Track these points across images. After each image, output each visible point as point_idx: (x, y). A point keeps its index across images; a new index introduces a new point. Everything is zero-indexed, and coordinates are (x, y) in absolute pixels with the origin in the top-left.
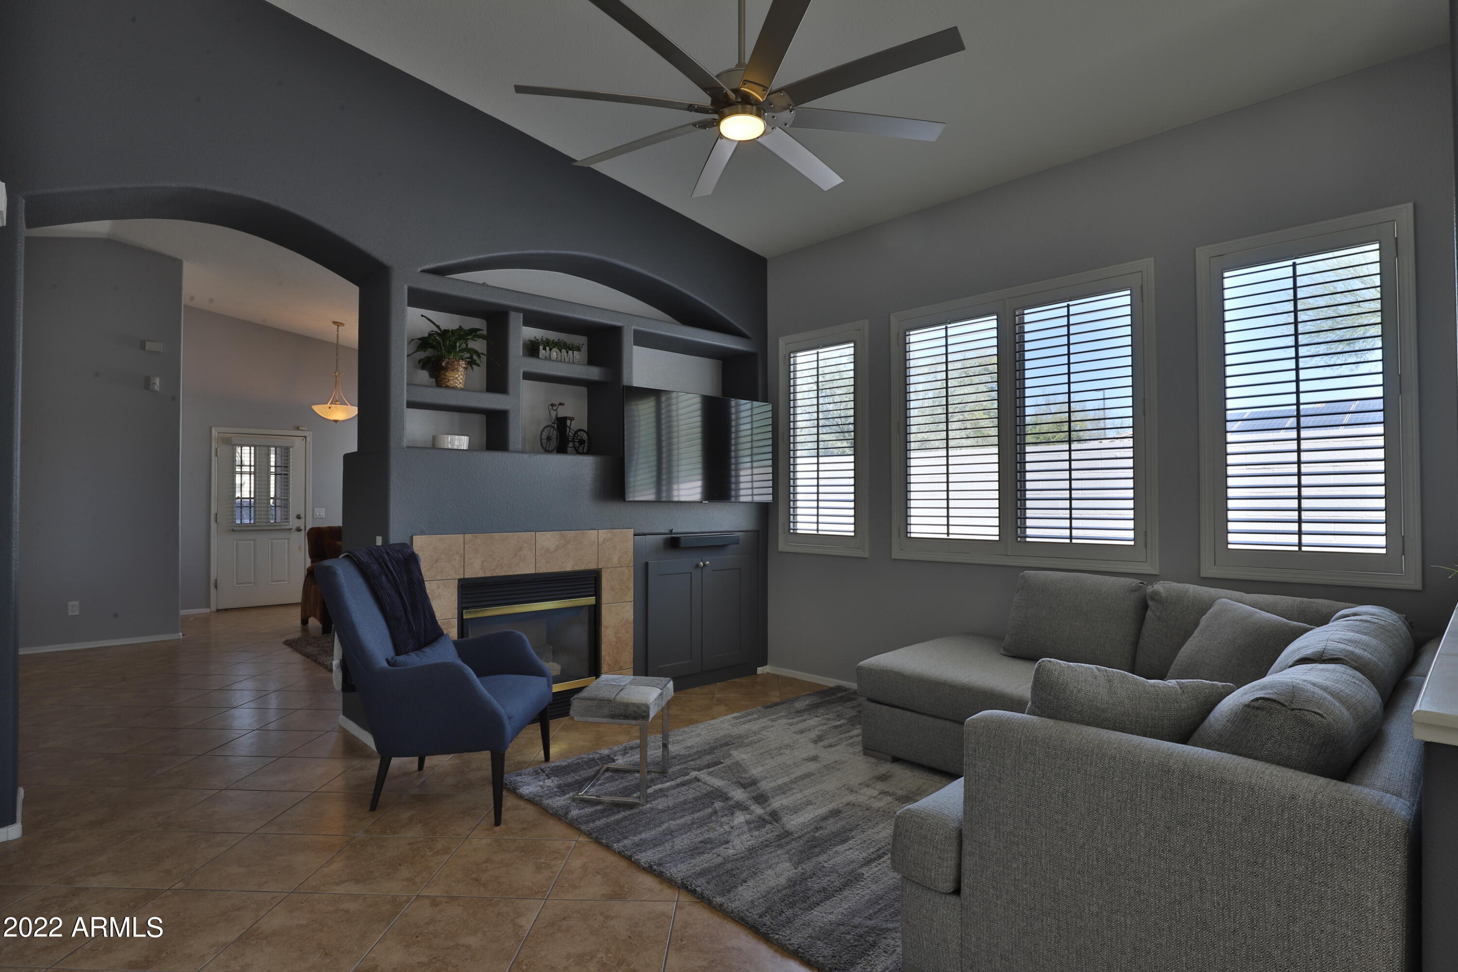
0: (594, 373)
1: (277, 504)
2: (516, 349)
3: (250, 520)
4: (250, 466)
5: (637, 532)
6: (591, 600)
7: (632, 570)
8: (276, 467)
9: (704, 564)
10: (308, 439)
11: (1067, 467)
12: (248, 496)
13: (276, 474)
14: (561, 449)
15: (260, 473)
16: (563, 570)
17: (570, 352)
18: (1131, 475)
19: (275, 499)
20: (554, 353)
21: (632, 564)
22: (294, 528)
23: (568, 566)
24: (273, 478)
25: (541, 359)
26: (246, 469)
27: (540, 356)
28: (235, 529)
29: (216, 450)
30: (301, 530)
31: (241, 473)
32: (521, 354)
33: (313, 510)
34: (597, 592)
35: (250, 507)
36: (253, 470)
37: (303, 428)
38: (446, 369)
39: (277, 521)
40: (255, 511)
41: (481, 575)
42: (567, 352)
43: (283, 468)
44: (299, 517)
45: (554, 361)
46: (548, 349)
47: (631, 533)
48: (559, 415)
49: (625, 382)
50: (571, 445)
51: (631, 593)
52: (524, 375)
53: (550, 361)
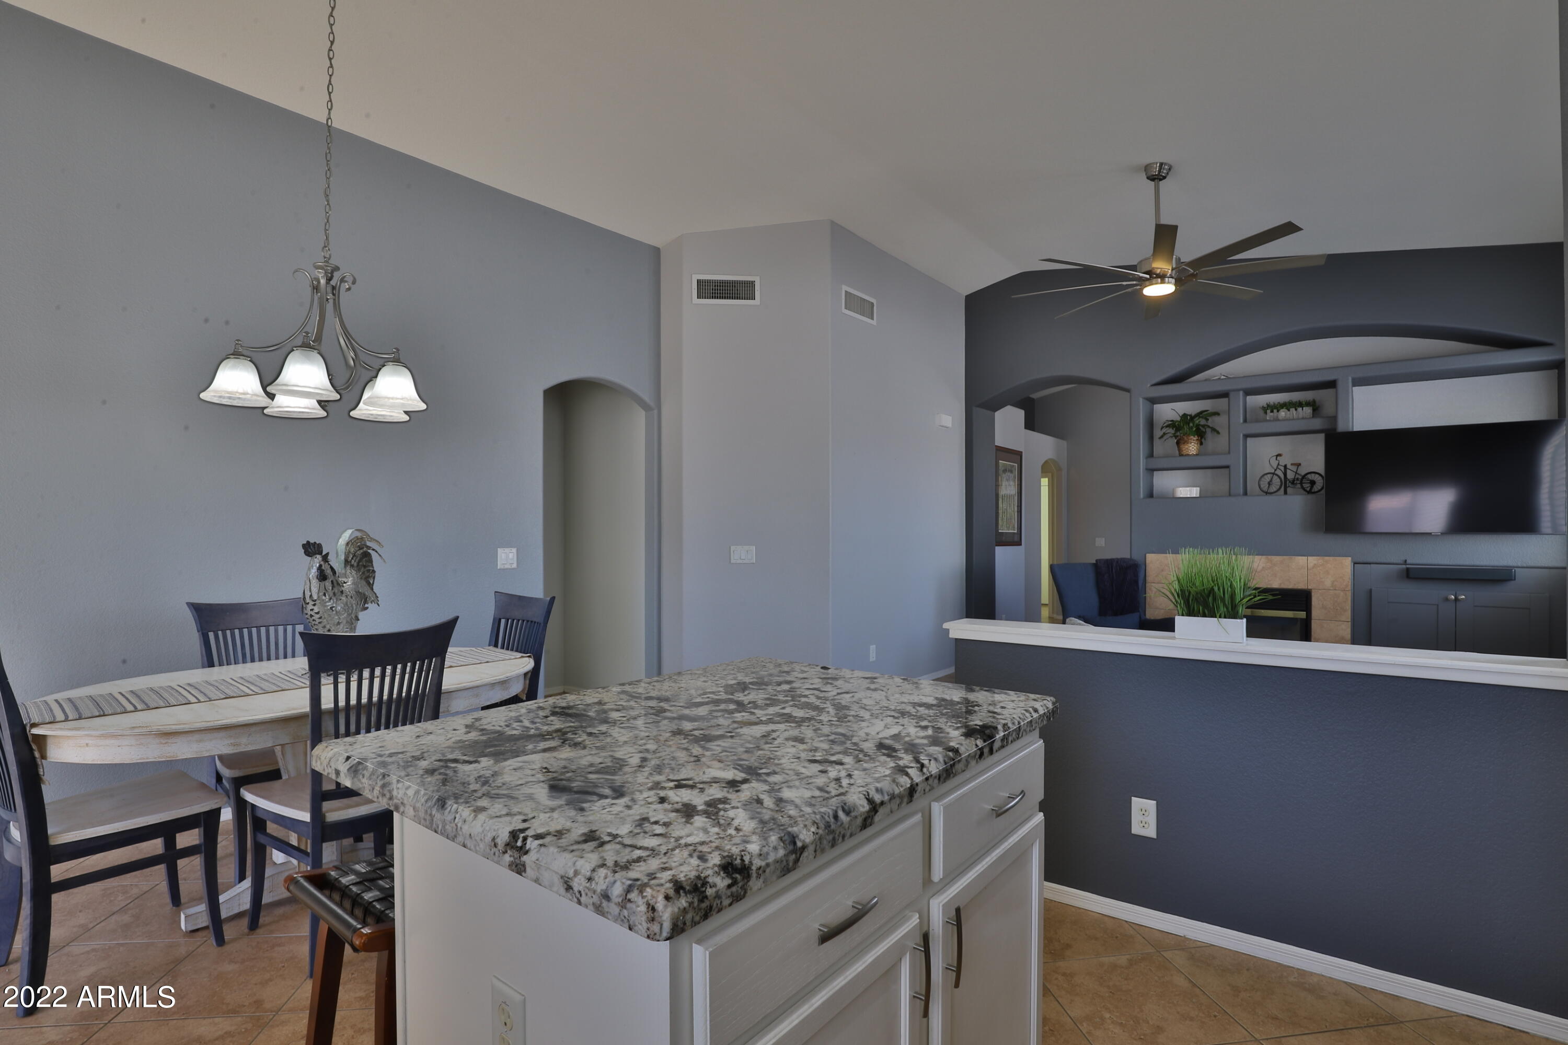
0: (1316, 424)
2: (1236, 418)
5: (1359, 560)
14: (1285, 491)
16: (1269, 587)
17: (1300, 409)
20: (1282, 414)
21: (1350, 588)
25: (1270, 421)
27: (1267, 418)
32: (1242, 421)
42: (1296, 410)
45: (1282, 420)
46: (1275, 411)
47: (1348, 562)
48: (1282, 463)
49: (1341, 427)
50: (1299, 486)
51: (1348, 615)
52: (1246, 436)
53: (1278, 420)
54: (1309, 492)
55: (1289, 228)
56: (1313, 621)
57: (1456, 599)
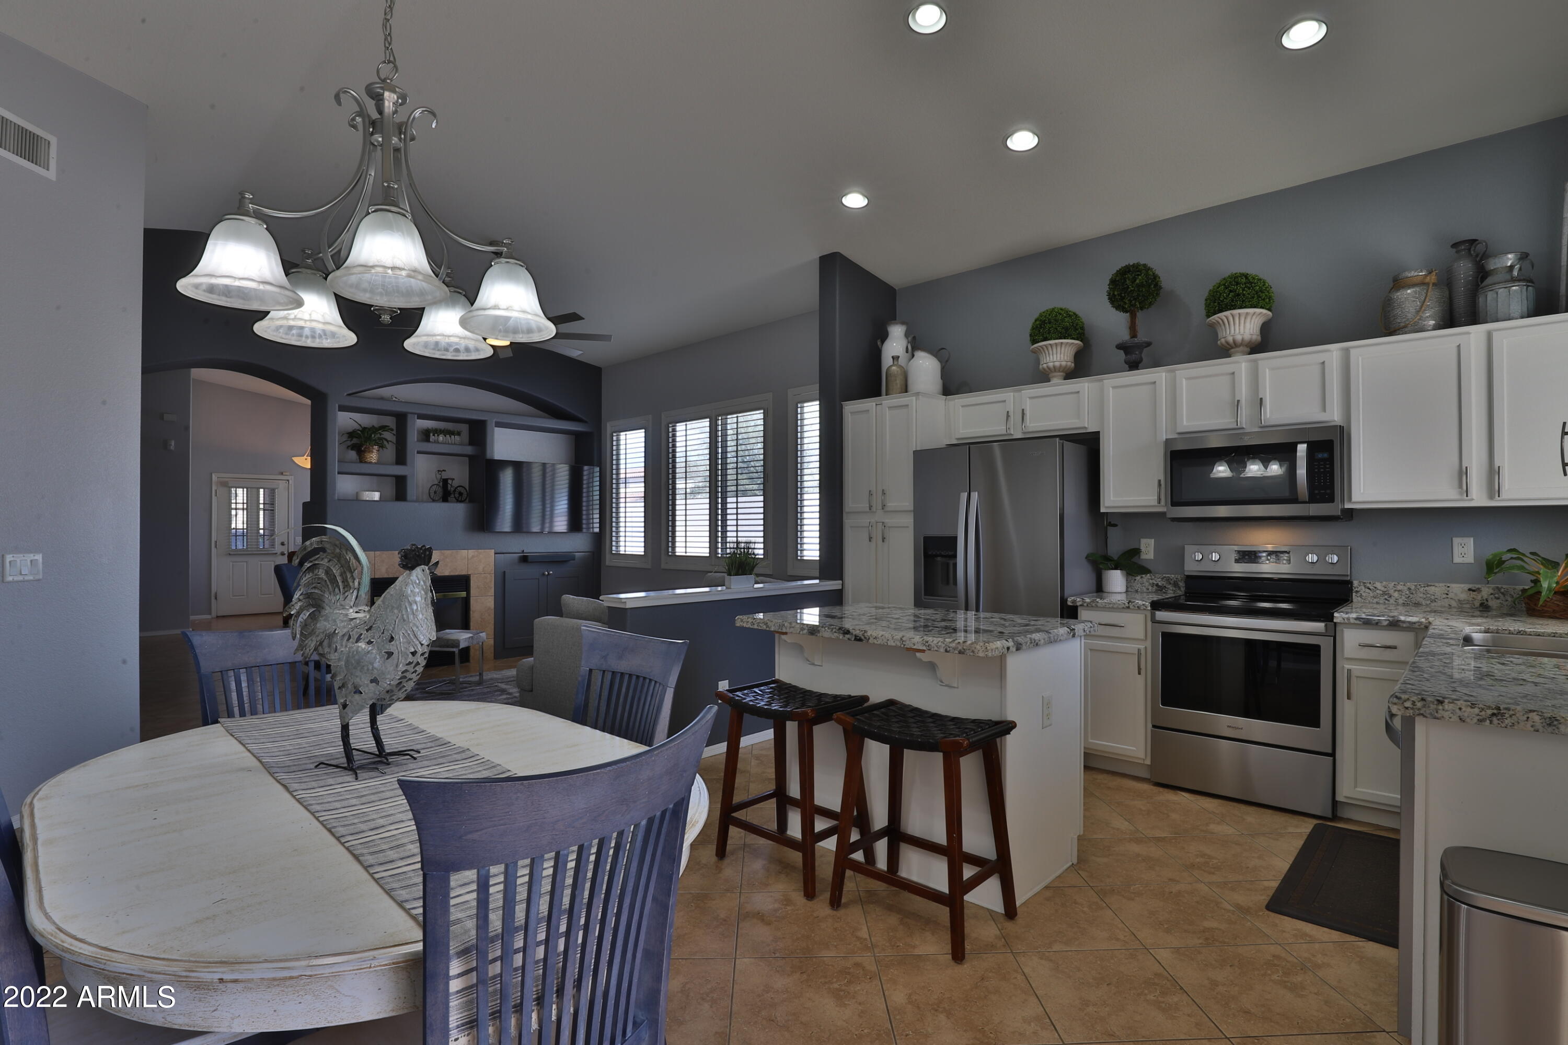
0: (469, 450)
1: (266, 534)
2: (413, 437)
3: (243, 546)
4: (243, 503)
5: (497, 551)
6: (464, 594)
7: (493, 575)
8: (264, 504)
9: (548, 573)
10: (290, 482)
11: (735, 512)
12: (242, 527)
13: (264, 510)
14: (445, 499)
15: (251, 508)
17: (453, 437)
18: (762, 517)
19: (264, 529)
20: (441, 438)
21: (493, 572)
22: (279, 552)
23: (446, 572)
24: (261, 513)
26: (240, 506)
27: (431, 440)
28: (232, 553)
29: (216, 491)
30: (285, 554)
31: (236, 509)
32: (416, 440)
33: (295, 539)
34: (467, 589)
35: (243, 536)
36: (245, 507)
37: (286, 474)
38: (364, 451)
39: (266, 547)
40: (247, 539)
41: (386, 576)
42: (450, 437)
43: (270, 506)
44: (283, 544)
45: (441, 443)
46: (436, 435)
47: (492, 553)
48: (443, 477)
49: (486, 456)
50: (453, 496)
51: (492, 590)
52: (419, 452)
53: (438, 443)
54: (462, 501)
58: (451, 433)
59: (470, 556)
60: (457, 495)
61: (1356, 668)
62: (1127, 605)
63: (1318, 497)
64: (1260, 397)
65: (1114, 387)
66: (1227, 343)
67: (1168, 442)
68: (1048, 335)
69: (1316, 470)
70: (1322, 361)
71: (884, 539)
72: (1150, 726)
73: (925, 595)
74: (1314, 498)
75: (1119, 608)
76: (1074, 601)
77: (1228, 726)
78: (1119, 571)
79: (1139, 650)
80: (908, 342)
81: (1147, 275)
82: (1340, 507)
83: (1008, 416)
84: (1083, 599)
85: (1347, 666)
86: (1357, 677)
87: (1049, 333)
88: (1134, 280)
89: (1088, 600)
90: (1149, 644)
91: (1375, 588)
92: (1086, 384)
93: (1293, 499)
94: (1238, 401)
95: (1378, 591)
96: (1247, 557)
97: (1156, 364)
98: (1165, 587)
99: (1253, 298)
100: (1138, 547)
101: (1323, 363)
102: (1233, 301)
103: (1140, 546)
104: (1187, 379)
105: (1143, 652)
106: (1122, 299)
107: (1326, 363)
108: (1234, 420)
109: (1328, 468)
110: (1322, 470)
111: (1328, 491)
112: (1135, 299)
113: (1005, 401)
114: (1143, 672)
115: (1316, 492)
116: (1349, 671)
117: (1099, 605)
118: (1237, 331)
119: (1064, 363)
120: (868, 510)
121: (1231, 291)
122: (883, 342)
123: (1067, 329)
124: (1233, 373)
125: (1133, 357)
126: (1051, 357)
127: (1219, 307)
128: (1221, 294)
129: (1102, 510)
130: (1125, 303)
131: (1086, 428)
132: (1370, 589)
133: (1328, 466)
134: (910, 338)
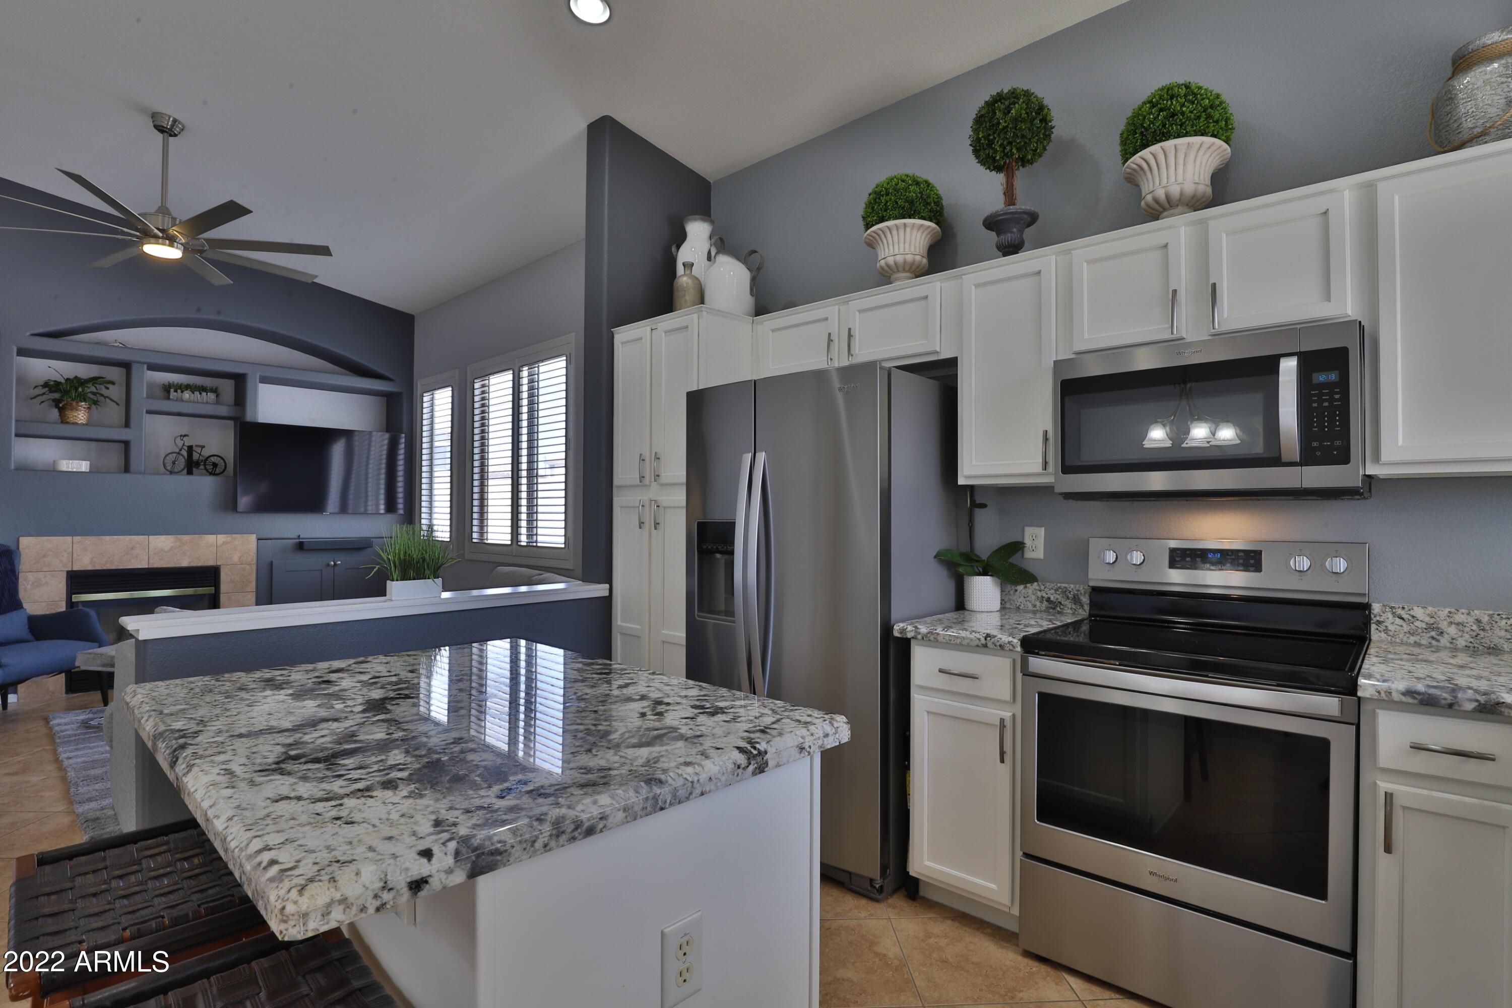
0: (223, 411)
2: (140, 392)
5: (261, 537)
6: (211, 590)
7: (254, 567)
14: (190, 471)
16: (178, 566)
17: (206, 394)
20: (187, 395)
21: (255, 562)
23: (184, 563)
25: (173, 400)
27: (171, 397)
32: (145, 396)
34: (216, 583)
38: (67, 409)
41: (90, 568)
42: (200, 394)
45: (187, 402)
46: (179, 391)
47: (253, 538)
48: (187, 444)
49: (249, 418)
50: (202, 467)
51: (254, 585)
52: (148, 412)
53: (182, 401)
54: (215, 474)
55: (324, 251)
56: (221, 595)
57: (335, 564)
58: (202, 389)
59: (220, 543)
60: (210, 467)
61: (1403, 791)
62: (983, 641)
63: (1318, 453)
64: (1212, 282)
65: (977, 286)
66: (1156, 200)
67: (1058, 365)
68: (885, 214)
69: (1315, 405)
70: (1323, 210)
71: (657, 525)
72: (1019, 854)
73: (699, 611)
74: (1309, 457)
75: (971, 646)
76: (903, 631)
77: (1151, 873)
78: (988, 579)
79: (1002, 721)
80: (711, 246)
81: (1028, 103)
82: (1361, 473)
83: (830, 340)
84: (916, 627)
85: (1385, 785)
86: (1404, 808)
87: (886, 210)
88: (1007, 111)
89: (923, 629)
90: (1018, 709)
91: (1413, 617)
92: (938, 284)
93: (1274, 460)
94: (1175, 292)
95: (1418, 624)
96: (1188, 559)
97: (1043, 242)
98: (1060, 603)
99: (1199, 117)
100: (1020, 540)
101: (1326, 213)
102: (1164, 126)
103: (1023, 538)
104: (1089, 262)
105: (1008, 723)
106: (991, 143)
107: (1330, 213)
108: (1167, 326)
109: (1337, 400)
110: (1326, 404)
111: (1338, 443)
112: (1010, 143)
113: (827, 319)
114: (1008, 758)
115: (1315, 444)
116: (1389, 797)
117: (940, 638)
118: (1172, 179)
119: (909, 258)
120: (638, 482)
121: (1161, 110)
122: (678, 247)
123: (911, 202)
124: (1166, 246)
125: (1008, 237)
126: (891, 247)
127: (1142, 140)
128: (1145, 117)
129: (961, 481)
130: (996, 151)
131: (937, 353)
132: (1402, 619)
133: (1337, 396)
134: (713, 240)
